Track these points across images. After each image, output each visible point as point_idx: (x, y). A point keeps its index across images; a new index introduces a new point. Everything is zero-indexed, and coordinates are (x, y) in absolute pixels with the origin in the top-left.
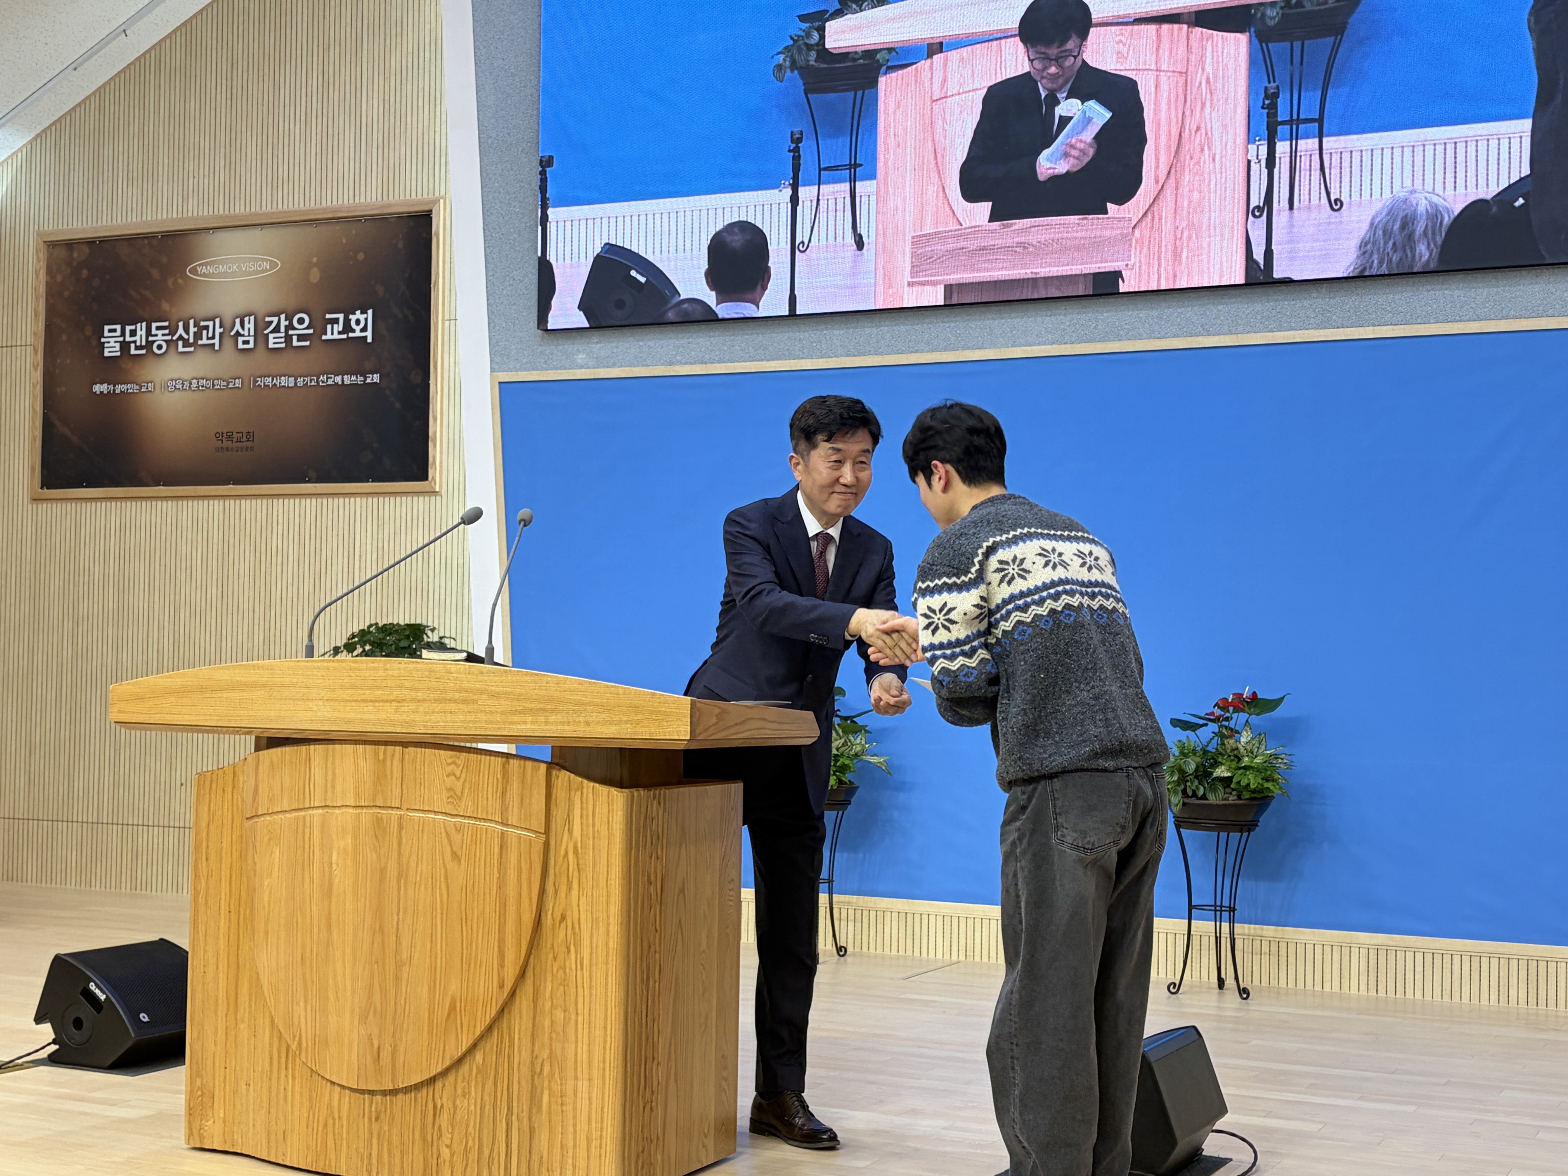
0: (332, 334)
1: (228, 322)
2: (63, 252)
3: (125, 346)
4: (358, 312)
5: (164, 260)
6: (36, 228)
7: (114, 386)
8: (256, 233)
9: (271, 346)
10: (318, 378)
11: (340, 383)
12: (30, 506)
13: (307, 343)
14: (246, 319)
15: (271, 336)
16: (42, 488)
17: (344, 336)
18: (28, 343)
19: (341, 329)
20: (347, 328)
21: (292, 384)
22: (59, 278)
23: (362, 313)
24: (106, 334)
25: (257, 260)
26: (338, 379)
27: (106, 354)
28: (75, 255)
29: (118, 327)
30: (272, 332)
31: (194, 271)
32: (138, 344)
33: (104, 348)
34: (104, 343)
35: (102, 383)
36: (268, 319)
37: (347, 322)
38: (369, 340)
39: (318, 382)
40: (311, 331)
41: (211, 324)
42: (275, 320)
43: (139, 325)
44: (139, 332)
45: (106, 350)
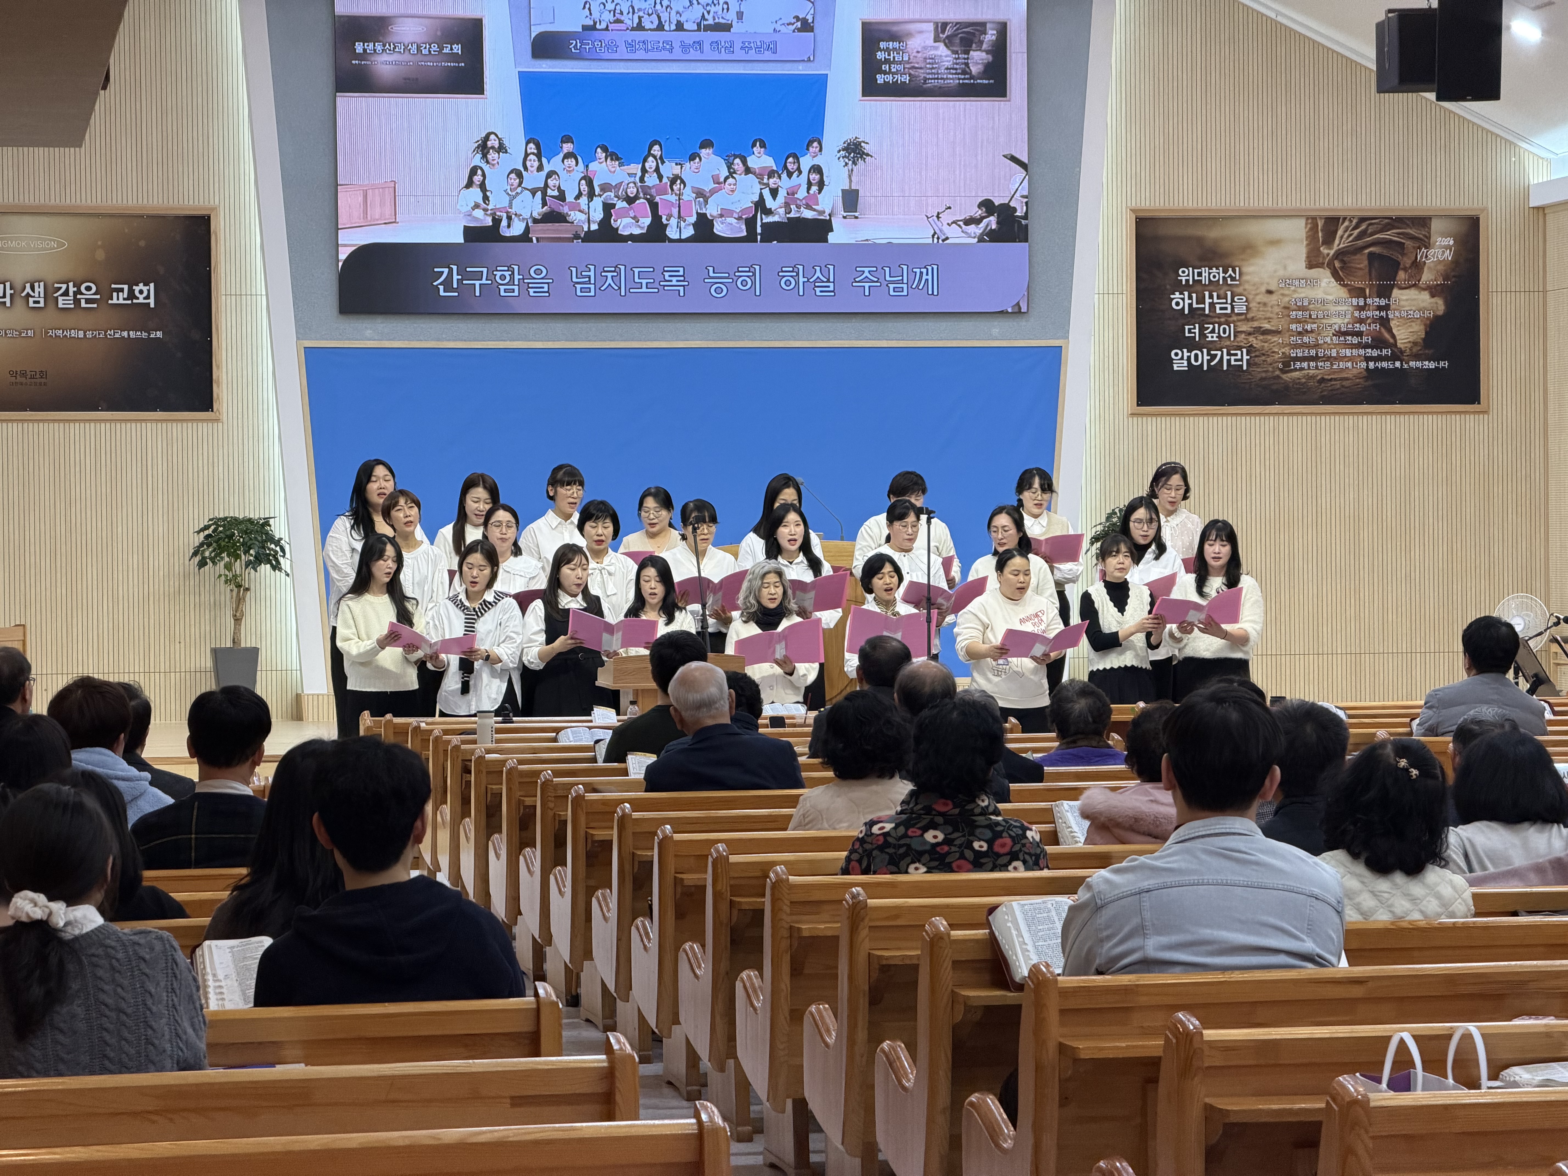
0: (118, 299)
1: (18, 287)
4: (141, 285)
8: (45, 220)
9: (60, 306)
10: (106, 332)
11: (126, 336)
13: (95, 306)
14: (36, 285)
15: (60, 298)
17: (129, 302)
19: (126, 296)
20: (131, 295)
21: (81, 336)
23: (144, 285)
25: (45, 240)
26: (125, 334)
30: (62, 295)
36: (56, 285)
37: (131, 291)
38: (152, 305)
40: (98, 297)
42: (64, 286)
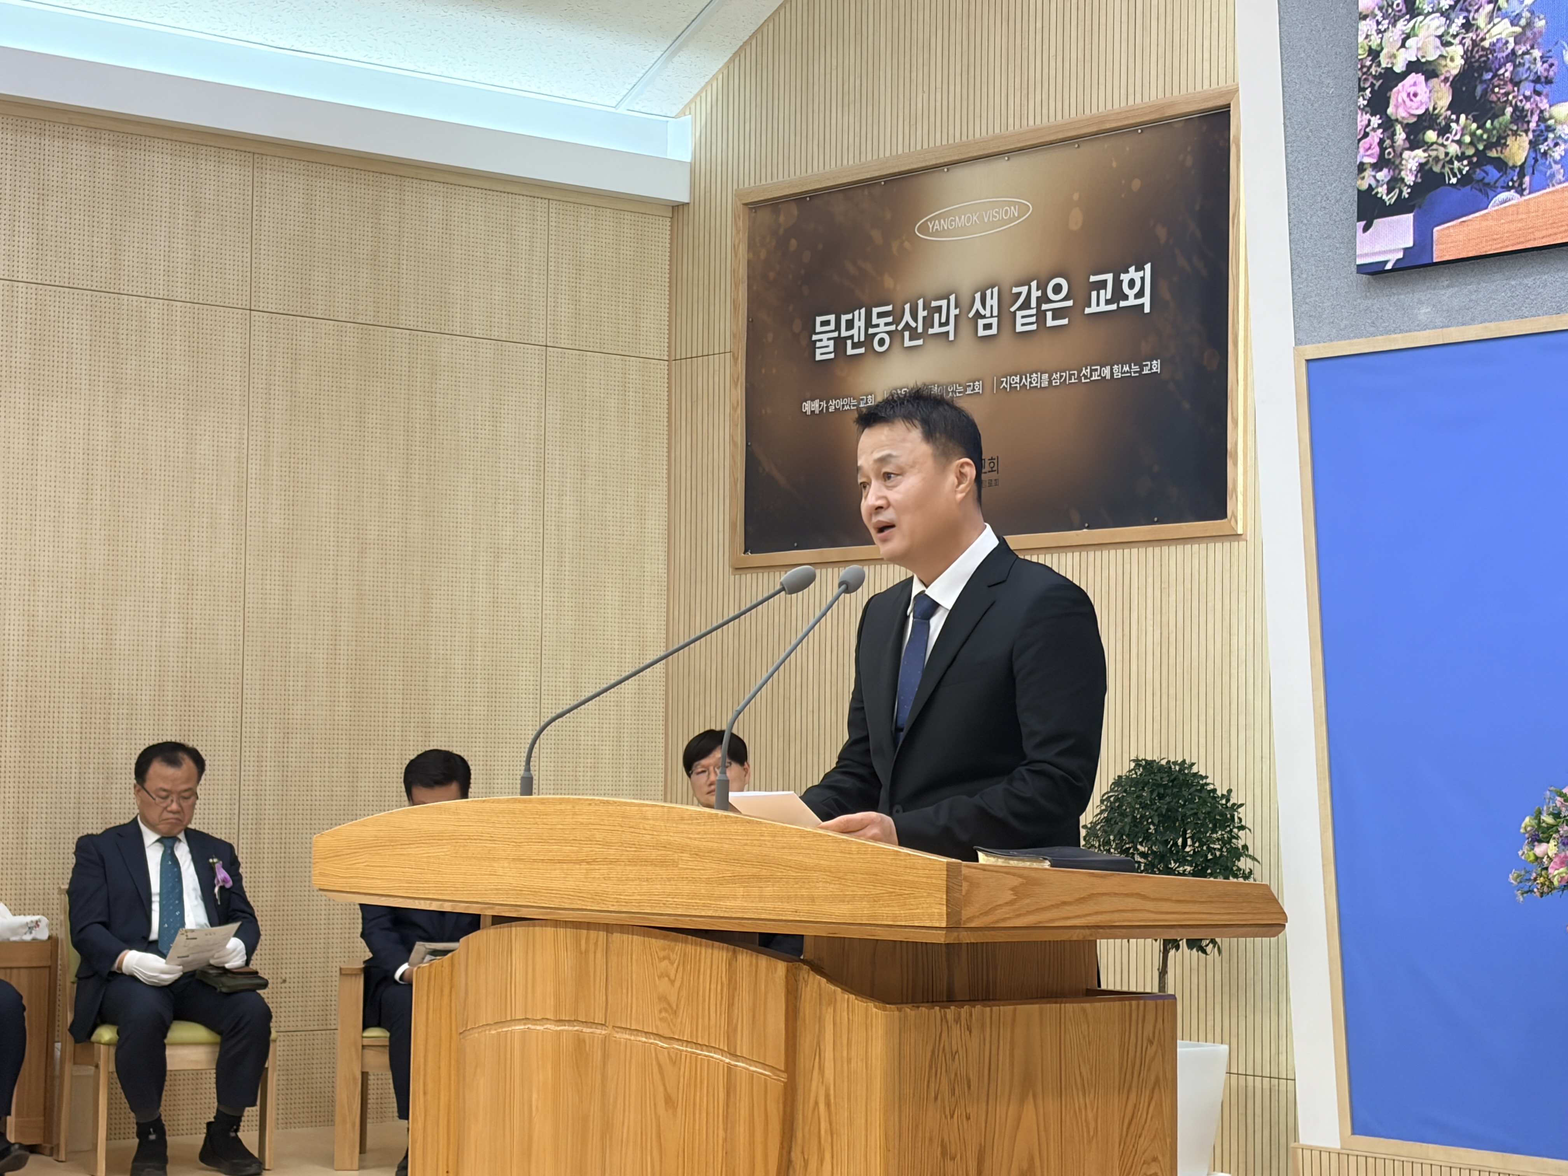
0: (1098, 304)
1: (965, 301)
2: (765, 216)
3: (840, 343)
4: (1132, 269)
5: (888, 216)
6: (735, 187)
7: (827, 403)
8: (1001, 166)
9: (1019, 329)
10: (1080, 371)
11: (1108, 377)
12: (732, 577)
13: (1065, 321)
14: (989, 292)
15: (1019, 314)
16: (745, 552)
17: (1113, 307)
18: (728, 350)
19: (1109, 297)
20: (1118, 295)
21: (1045, 384)
22: (763, 254)
23: (1137, 270)
24: (819, 329)
25: (1003, 204)
27: (819, 357)
28: (782, 219)
29: (832, 318)
30: (1019, 309)
31: (924, 229)
32: (856, 340)
33: (815, 348)
34: (815, 341)
35: (813, 400)
36: (1015, 290)
37: (1118, 283)
38: (1147, 310)
39: (1079, 378)
40: (1070, 303)
41: (944, 303)
42: (1024, 290)
43: (856, 313)
44: (857, 323)
45: (818, 351)
